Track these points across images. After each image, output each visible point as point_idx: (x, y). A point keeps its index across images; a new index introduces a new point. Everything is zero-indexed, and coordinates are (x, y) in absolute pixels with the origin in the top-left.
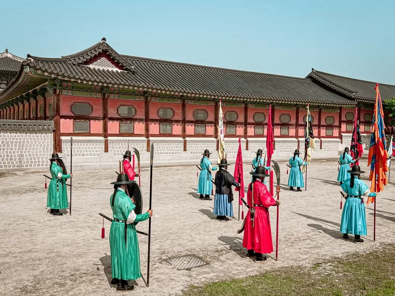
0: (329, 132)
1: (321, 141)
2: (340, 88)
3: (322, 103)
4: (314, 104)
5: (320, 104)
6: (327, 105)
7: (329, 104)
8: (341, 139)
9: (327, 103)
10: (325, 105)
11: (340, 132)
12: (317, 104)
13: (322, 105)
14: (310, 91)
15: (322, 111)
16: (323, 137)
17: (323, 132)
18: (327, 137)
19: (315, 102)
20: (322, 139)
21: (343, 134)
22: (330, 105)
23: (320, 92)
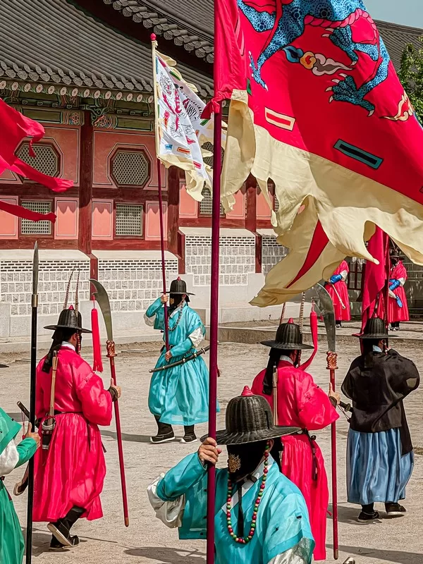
0: (129, 224)
1: (94, 263)
2: (170, 22)
3: (94, 89)
4: (63, 92)
5: (86, 94)
6: (119, 97)
7: (126, 92)
8: (180, 252)
9: (115, 90)
10: (108, 96)
11: (175, 221)
12: (75, 93)
13: (97, 95)
14: (43, 31)
15: (98, 123)
16: (103, 245)
17: (103, 221)
18: (119, 243)
19: (67, 81)
20: (99, 254)
21: (183, 230)
22: (130, 98)
23: (84, 36)
